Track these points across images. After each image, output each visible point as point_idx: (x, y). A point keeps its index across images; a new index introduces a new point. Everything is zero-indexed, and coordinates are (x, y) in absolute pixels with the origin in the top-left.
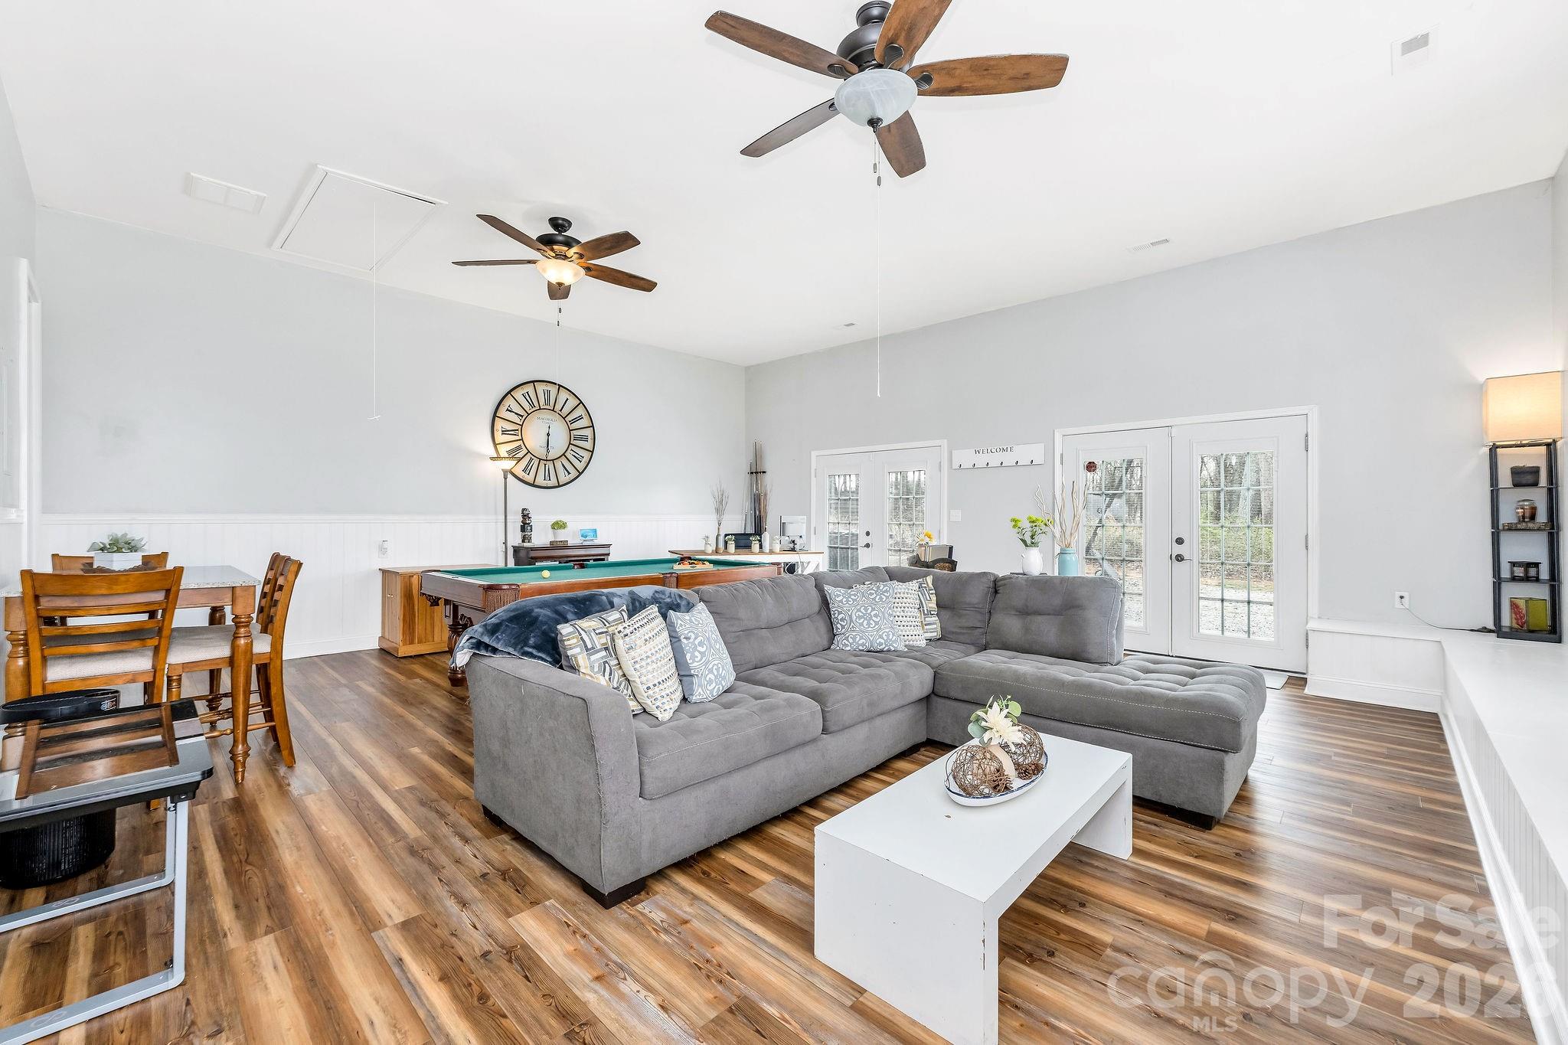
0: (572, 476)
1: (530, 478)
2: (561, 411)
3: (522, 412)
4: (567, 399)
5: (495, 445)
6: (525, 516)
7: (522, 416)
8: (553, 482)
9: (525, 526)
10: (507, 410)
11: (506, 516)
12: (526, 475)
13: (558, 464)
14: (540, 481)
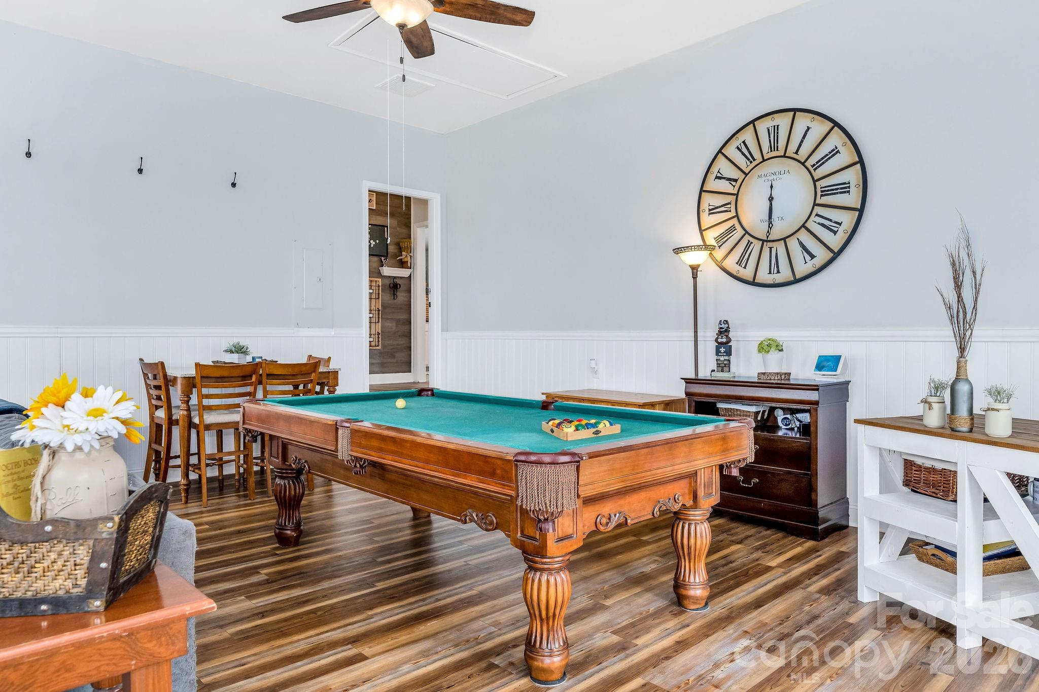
0: (818, 262)
1: (748, 273)
2: (796, 153)
3: (735, 174)
4: (808, 128)
5: (701, 231)
6: (724, 331)
7: (736, 181)
8: (785, 274)
9: (724, 345)
10: (717, 177)
11: (696, 332)
12: (741, 269)
13: (793, 244)
14: (764, 276)
